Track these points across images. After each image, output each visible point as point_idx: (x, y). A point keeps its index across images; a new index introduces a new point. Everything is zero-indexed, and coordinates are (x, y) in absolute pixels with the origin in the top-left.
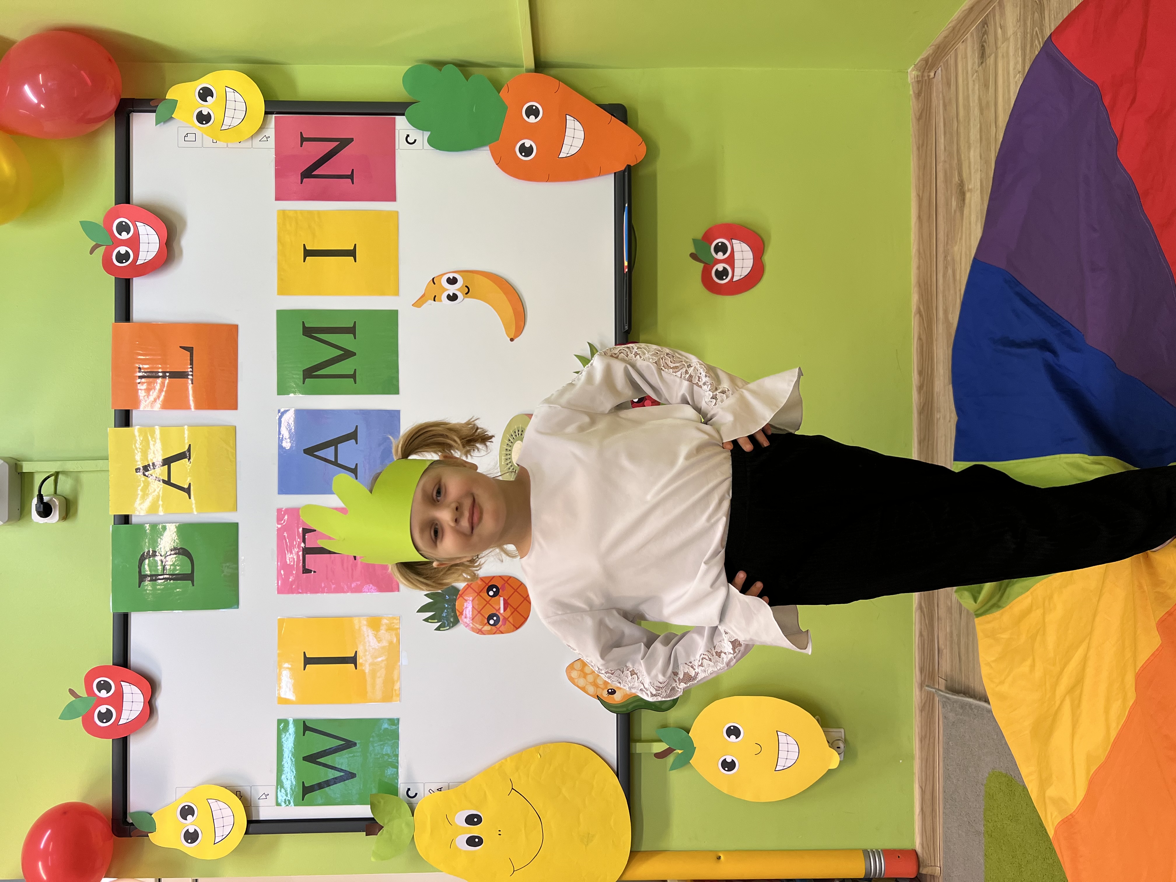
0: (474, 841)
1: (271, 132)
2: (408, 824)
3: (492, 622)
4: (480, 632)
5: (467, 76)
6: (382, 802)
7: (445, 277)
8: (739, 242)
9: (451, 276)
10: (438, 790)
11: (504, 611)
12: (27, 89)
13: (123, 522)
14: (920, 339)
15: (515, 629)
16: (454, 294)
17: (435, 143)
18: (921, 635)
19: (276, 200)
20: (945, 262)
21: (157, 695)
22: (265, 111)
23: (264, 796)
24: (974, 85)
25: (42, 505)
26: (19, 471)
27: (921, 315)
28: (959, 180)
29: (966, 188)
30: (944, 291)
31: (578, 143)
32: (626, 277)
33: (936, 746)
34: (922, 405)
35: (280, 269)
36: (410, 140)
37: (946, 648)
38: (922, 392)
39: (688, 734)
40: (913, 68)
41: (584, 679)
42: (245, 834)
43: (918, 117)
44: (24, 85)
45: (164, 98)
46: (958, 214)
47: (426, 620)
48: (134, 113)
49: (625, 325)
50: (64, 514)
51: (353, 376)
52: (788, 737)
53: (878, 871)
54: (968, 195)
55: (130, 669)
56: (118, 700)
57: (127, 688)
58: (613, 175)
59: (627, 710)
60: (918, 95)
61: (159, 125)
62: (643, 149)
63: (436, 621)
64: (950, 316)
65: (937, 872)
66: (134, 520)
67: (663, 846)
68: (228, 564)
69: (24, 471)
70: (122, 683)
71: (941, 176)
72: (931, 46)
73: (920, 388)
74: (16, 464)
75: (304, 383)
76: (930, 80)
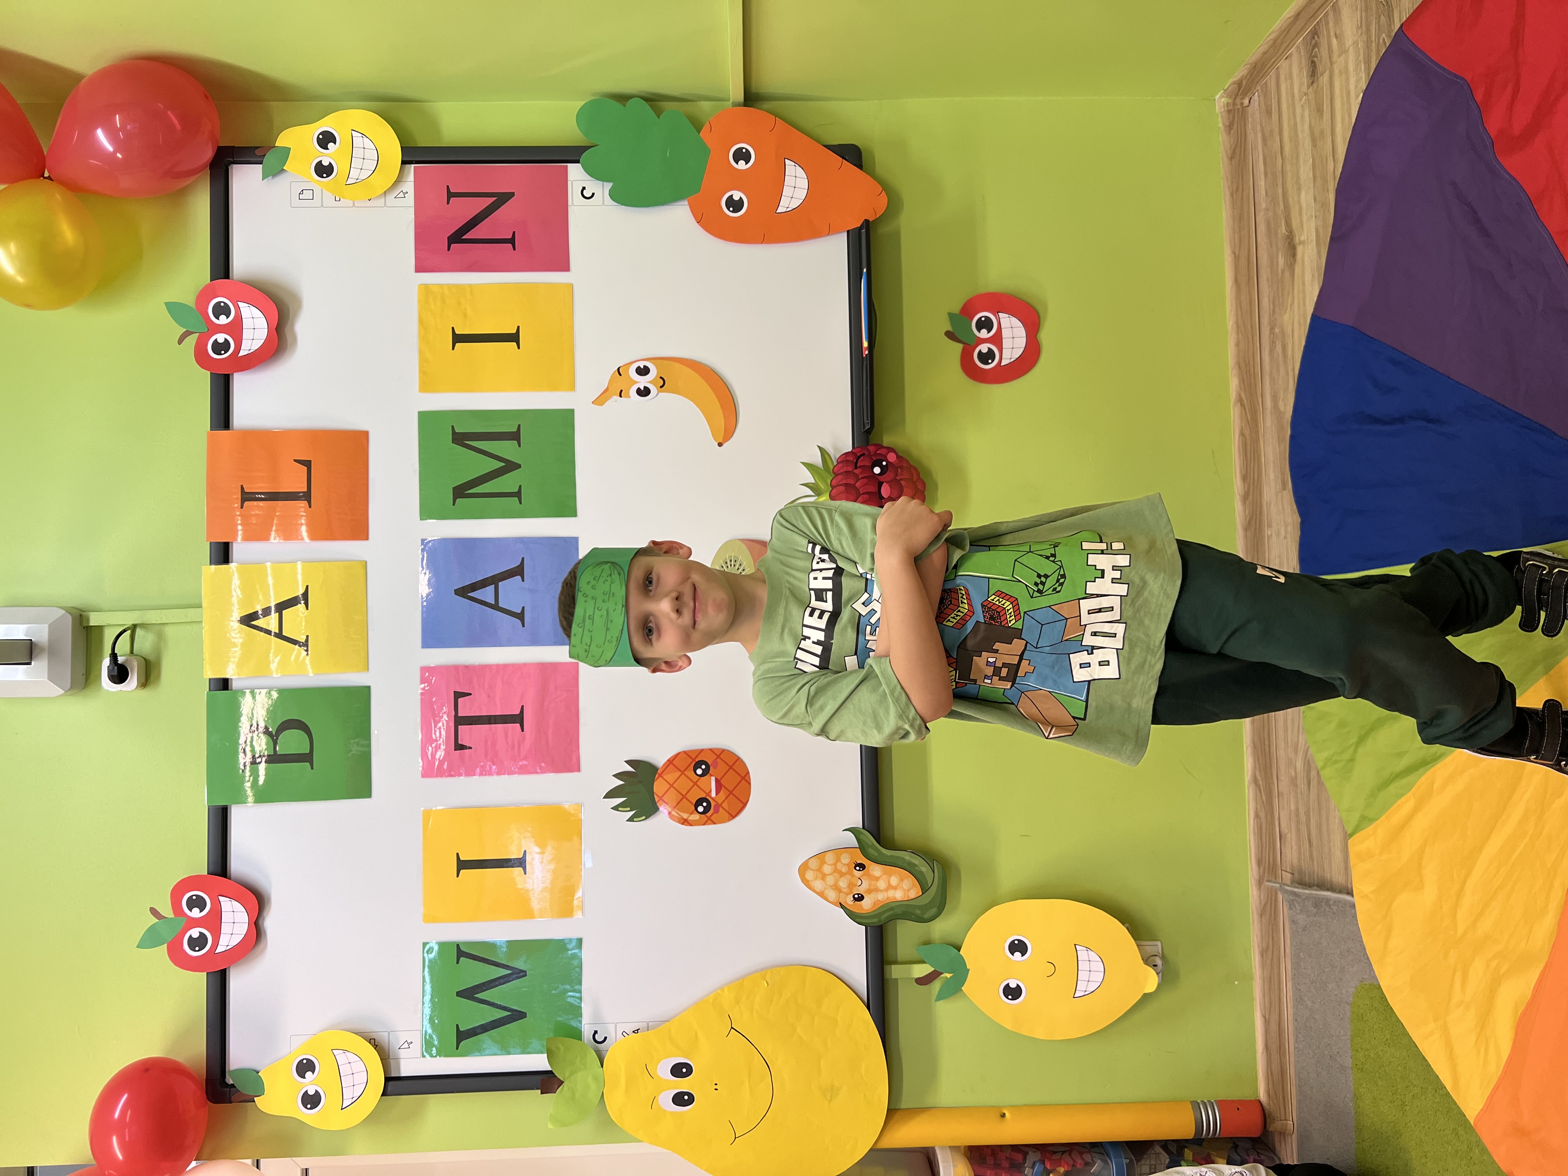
0: (682, 1099)
1: (409, 185)
2: (596, 1078)
3: (701, 809)
4: (685, 822)
5: (658, 113)
6: (562, 1048)
7: (634, 367)
8: (1007, 315)
9: (642, 364)
10: (633, 1032)
11: (717, 794)
12: (100, 133)
13: (221, 688)
14: (1242, 434)
15: (731, 818)
16: (645, 387)
17: (620, 197)
18: (1257, 816)
19: (416, 272)
20: (1272, 336)
21: (265, 913)
22: (402, 161)
23: (406, 1045)
24: (1303, 110)
25: (116, 667)
26: (85, 625)
27: (1242, 405)
28: (1287, 231)
29: (1297, 241)
30: (1271, 373)
31: (801, 194)
32: (867, 360)
33: (1281, 960)
34: (1248, 519)
35: (423, 361)
36: (587, 194)
37: (1291, 832)
38: (1247, 502)
39: (959, 951)
40: (1221, 94)
41: (822, 881)
42: (382, 1095)
43: (1230, 156)
44: (97, 129)
45: (273, 145)
46: (1287, 274)
47: (615, 808)
48: (235, 166)
49: (866, 421)
50: (143, 680)
51: (518, 494)
52: (1090, 952)
53: (1212, 1129)
54: (1300, 249)
55: (230, 879)
56: (214, 921)
57: (226, 904)
58: (846, 234)
59: (880, 921)
60: (1229, 127)
61: (266, 180)
62: (884, 199)
63: (629, 809)
64: (1281, 405)
65: (1289, 1126)
66: (235, 685)
67: (929, 1101)
68: (357, 740)
69: (91, 624)
70: (220, 897)
71: (1262, 228)
72: (1246, 65)
73: (1245, 497)
74: (81, 615)
75: (454, 505)
76: (1244, 109)
